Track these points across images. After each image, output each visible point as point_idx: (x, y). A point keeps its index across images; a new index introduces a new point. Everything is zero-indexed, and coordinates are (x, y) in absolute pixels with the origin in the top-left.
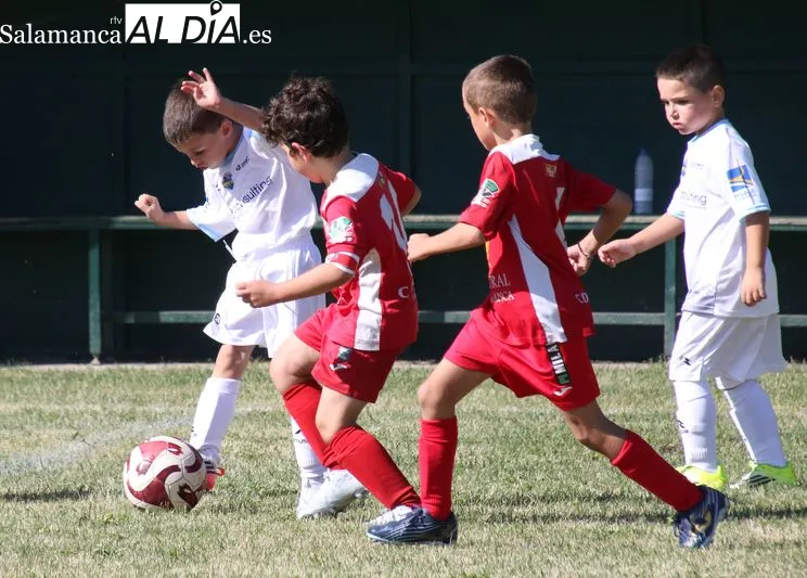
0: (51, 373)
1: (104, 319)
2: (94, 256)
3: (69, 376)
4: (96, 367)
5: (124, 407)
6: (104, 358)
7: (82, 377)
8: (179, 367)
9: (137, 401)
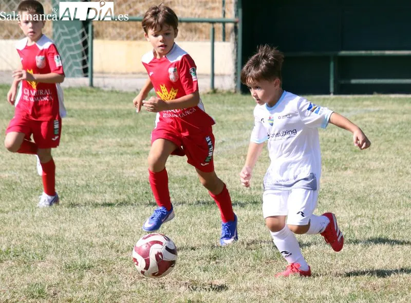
0: (319, 98)
1: (335, 82)
2: (332, 65)
3: (324, 99)
4: (332, 96)
5: (341, 108)
6: (335, 93)
7: (328, 99)
8: (357, 96)
9: (344, 106)
